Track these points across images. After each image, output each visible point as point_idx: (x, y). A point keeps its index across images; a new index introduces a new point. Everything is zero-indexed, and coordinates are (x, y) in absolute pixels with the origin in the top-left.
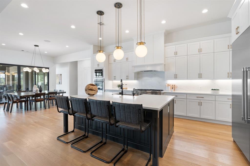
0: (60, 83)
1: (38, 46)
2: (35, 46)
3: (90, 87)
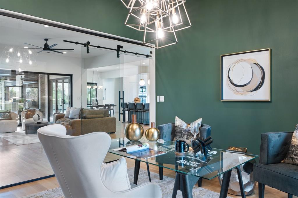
3: (136, 99)
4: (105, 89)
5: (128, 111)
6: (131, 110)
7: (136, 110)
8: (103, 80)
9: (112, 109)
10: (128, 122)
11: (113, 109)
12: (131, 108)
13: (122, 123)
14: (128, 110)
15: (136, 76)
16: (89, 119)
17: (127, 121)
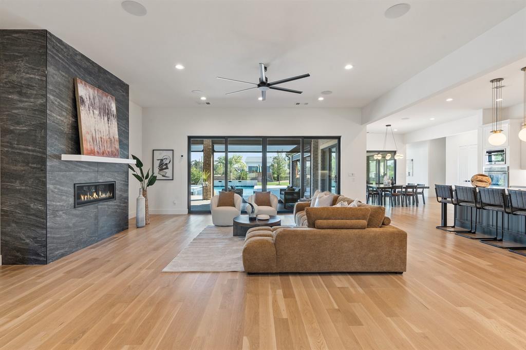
0: (411, 174)
1: (390, 125)
2: (387, 126)
3: (478, 178)
4: (412, 160)
5: (455, 205)
6: (461, 204)
7: (478, 206)
8: (407, 146)
9: (420, 193)
10: (453, 227)
11: (422, 193)
12: (461, 197)
13: (438, 228)
14: (455, 202)
15: (477, 130)
16: (322, 231)
17: (453, 225)
